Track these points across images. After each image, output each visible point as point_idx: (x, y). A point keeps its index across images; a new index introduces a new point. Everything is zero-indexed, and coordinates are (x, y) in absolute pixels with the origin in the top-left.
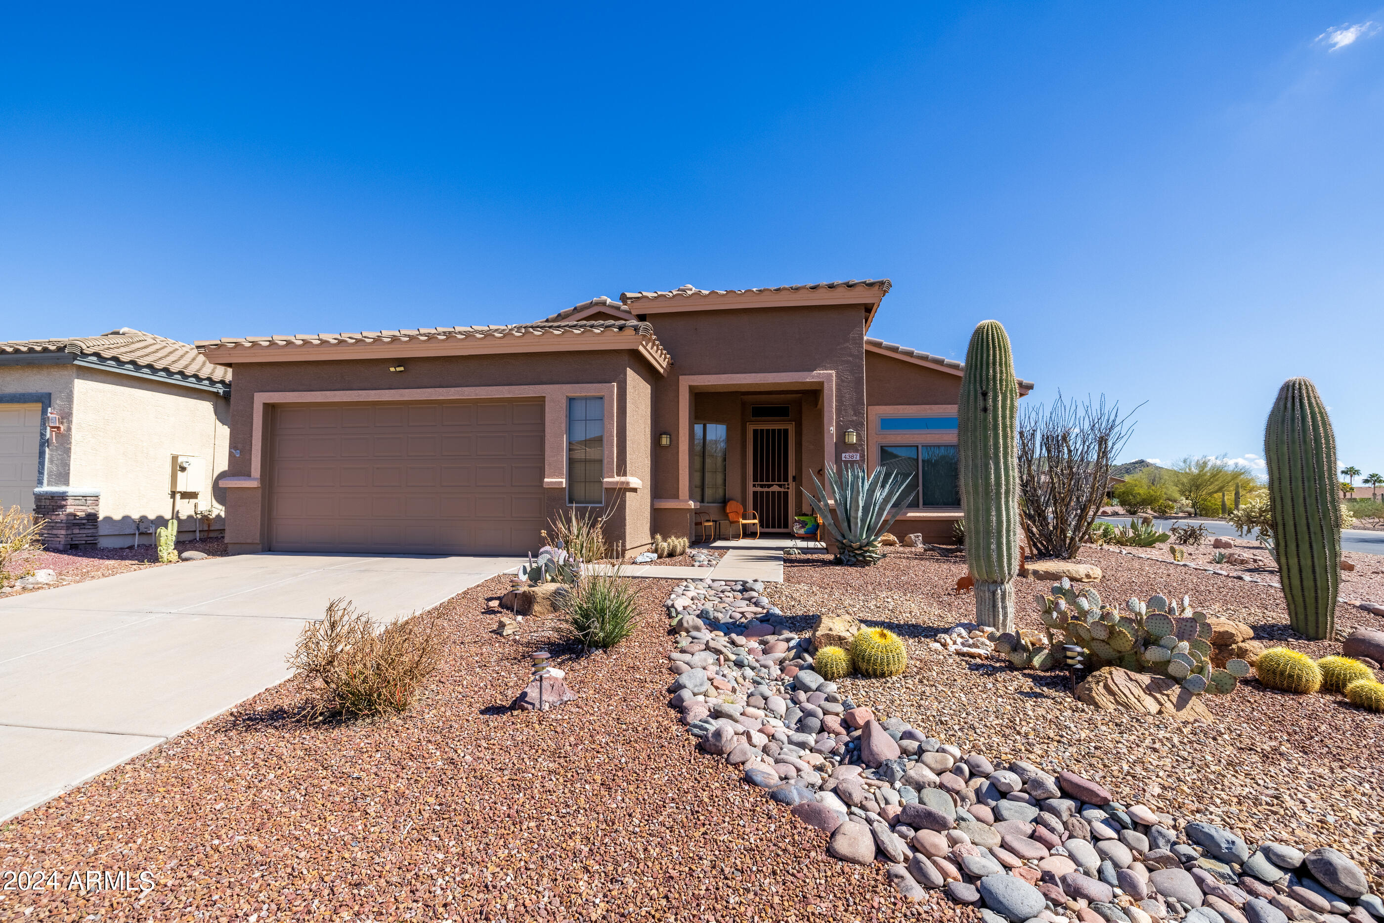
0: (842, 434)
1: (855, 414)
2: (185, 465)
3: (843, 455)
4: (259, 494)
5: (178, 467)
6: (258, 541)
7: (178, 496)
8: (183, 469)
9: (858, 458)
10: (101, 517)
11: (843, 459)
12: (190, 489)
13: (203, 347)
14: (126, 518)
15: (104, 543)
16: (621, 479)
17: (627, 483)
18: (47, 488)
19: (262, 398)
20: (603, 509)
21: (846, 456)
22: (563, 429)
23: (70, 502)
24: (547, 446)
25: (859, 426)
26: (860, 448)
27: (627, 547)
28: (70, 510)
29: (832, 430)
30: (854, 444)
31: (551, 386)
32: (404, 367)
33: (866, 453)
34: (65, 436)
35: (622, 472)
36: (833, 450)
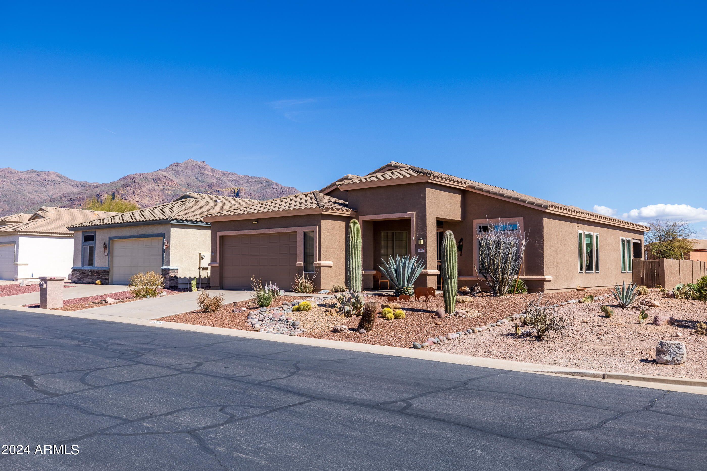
0: (417, 241)
1: (423, 232)
2: (203, 257)
3: (418, 249)
4: (219, 268)
5: (201, 258)
6: (219, 286)
7: (201, 269)
8: (202, 259)
9: (424, 251)
10: (178, 277)
11: (418, 251)
12: (205, 267)
13: (203, 217)
14: (185, 277)
15: (180, 286)
16: (319, 262)
17: (320, 264)
18: (164, 267)
19: (219, 234)
20: (314, 274)
21: (419, 250)
22: (302, 244)
23: (170, 271)
24: (298, 250)
25: (424, 237)
26: (424, 246)
27: (322, 288)
28: (170, 274)
29: (414, 238)
30: (422, 245)
31: (299, 228)
32: (257, 222)
33: (427, 249)
34: (169, 248)
35: (320, 260)
36: (414, 248)
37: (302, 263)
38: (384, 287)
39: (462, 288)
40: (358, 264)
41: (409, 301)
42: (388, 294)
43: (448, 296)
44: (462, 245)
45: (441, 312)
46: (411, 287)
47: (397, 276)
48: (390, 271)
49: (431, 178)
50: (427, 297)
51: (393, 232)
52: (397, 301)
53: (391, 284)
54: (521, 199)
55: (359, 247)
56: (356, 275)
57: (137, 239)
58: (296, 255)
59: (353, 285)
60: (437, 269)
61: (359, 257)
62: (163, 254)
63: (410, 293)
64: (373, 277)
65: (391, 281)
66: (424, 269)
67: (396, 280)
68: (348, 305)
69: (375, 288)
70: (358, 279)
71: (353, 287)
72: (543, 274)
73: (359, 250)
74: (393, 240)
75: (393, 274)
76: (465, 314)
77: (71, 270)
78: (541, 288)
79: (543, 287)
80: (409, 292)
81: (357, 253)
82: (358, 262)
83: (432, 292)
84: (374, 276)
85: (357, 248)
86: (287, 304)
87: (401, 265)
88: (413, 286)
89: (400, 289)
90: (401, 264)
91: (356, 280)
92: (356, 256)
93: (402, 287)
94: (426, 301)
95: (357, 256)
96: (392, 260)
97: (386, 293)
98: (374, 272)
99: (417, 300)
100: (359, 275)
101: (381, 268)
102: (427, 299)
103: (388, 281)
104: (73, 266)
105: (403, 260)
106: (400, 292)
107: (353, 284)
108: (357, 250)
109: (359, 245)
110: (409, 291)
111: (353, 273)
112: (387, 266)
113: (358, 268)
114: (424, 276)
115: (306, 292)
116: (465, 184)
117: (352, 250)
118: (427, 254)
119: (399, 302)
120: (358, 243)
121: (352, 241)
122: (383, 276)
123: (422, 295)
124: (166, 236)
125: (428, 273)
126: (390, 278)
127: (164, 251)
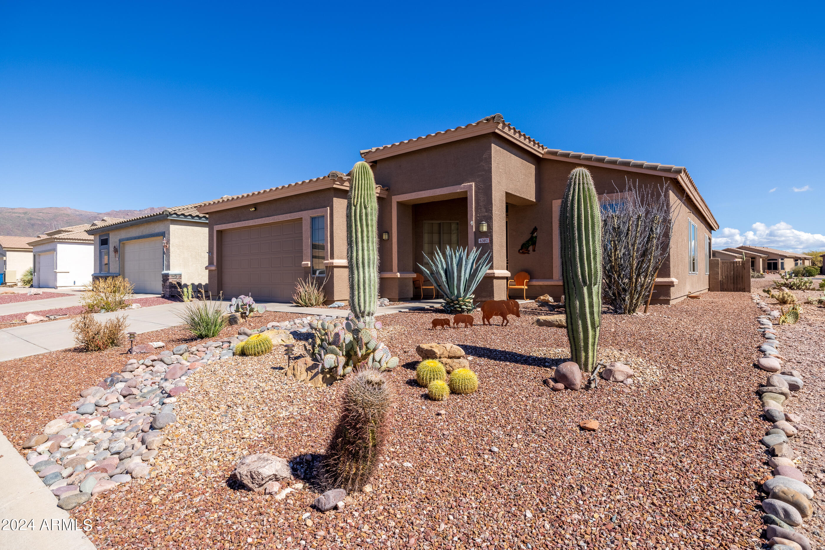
0: (478, 227)
1: (486, 212)
3: (479, 240)
4: (217, 272)
9: (488, 242)
11: (479, 242)
14: (193, 284)
16: (330, 261)
17: (332, 263)
18: (165, 272)
19: (217, 228)
20: (324, 277)
21: (481, 241)
22: (309, 235)
23: (170, 277)
24: (304, 244)
25: (489, 219)
26: (489, 234)
27: (335, 299)
28: (170, 281)
29: (473, 223)
30: (485, 232)
31: (305, 212)
32: (255, 208)
33: (494, 238)
34: (168, 250)
35: (332, 257)
36: (473, 237)
37: (309, 263)
38: (428, 296)
39: (542, 297)
40: (369, 255)
41: (472, 325)
42: (433, 307)
43: (580, 326)
44: (536, 237)
45: (572, 373)
46: (471, 298)
47: (447, 280)
48: (437, 273)
49: (500, 126)
50: (505, 318)
51: (439, 222)
52: (449, 325)
53: (437, 292)
54: (633, 163)
55: (372, 220)
56: (364, 277)
57: (143, 240)
58: (301, 252)
59: (359, 300)
60: (507, 270)
61: (370, 239)
62: (163, 257)
63: (469, 308)
64: (413, 282)
65: (438, 288)
66: (489, 269)
67: (447, 286)
68: (333, 352)
69: (416, 298)
70: (370, 285)
71: (359, 303)
72: (668, 276)
73: (372, 226)
74: (440, 233)
75: (441, 277)
76: (630, 376)
77: (92, 277)
78: (665, 296)
79: (668, 294)
80: (467, 306)
81: (368, 231)
82: (368, 250)
83: (513, 308)
84: (415, 281)
85: (367, 220)
86: (245, 334)
87: (454, 262)
88: (474, 297)
89: (453, 301)
90: (454, 260)
91: (364, 289)
92: (365, 239)
93: (456, 298)
94: (502, 325)
95: (368, 237)
96: (440, 254)
97: (431, 307)
98: (415, 275)
99: (487, 323)
100: (372, 277)
101: (423, 268)
102: (505, 322)
103: (433, 287)
104: (93, 273)
105: (457, 255)
106: (453, 306)
107: (359, 297)
108: (367, 225)
109: (372, 214)
110: (467, 304)
111: (358, 273)
112: (432, 263)
113: (369, 263)
114: (489, 279)
115: (312, 305)
116: (543, 149)
117: (356, 226)
118: (494, 246)
119: (454, 328)
120: (369, 209)
121: (355, 206)
122: (427, 281)
123: (496, 315)
124: (166, 235)
125: (496, 275)
126: (436, 283)
127: (164, 253)
